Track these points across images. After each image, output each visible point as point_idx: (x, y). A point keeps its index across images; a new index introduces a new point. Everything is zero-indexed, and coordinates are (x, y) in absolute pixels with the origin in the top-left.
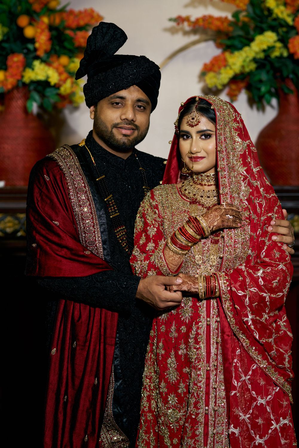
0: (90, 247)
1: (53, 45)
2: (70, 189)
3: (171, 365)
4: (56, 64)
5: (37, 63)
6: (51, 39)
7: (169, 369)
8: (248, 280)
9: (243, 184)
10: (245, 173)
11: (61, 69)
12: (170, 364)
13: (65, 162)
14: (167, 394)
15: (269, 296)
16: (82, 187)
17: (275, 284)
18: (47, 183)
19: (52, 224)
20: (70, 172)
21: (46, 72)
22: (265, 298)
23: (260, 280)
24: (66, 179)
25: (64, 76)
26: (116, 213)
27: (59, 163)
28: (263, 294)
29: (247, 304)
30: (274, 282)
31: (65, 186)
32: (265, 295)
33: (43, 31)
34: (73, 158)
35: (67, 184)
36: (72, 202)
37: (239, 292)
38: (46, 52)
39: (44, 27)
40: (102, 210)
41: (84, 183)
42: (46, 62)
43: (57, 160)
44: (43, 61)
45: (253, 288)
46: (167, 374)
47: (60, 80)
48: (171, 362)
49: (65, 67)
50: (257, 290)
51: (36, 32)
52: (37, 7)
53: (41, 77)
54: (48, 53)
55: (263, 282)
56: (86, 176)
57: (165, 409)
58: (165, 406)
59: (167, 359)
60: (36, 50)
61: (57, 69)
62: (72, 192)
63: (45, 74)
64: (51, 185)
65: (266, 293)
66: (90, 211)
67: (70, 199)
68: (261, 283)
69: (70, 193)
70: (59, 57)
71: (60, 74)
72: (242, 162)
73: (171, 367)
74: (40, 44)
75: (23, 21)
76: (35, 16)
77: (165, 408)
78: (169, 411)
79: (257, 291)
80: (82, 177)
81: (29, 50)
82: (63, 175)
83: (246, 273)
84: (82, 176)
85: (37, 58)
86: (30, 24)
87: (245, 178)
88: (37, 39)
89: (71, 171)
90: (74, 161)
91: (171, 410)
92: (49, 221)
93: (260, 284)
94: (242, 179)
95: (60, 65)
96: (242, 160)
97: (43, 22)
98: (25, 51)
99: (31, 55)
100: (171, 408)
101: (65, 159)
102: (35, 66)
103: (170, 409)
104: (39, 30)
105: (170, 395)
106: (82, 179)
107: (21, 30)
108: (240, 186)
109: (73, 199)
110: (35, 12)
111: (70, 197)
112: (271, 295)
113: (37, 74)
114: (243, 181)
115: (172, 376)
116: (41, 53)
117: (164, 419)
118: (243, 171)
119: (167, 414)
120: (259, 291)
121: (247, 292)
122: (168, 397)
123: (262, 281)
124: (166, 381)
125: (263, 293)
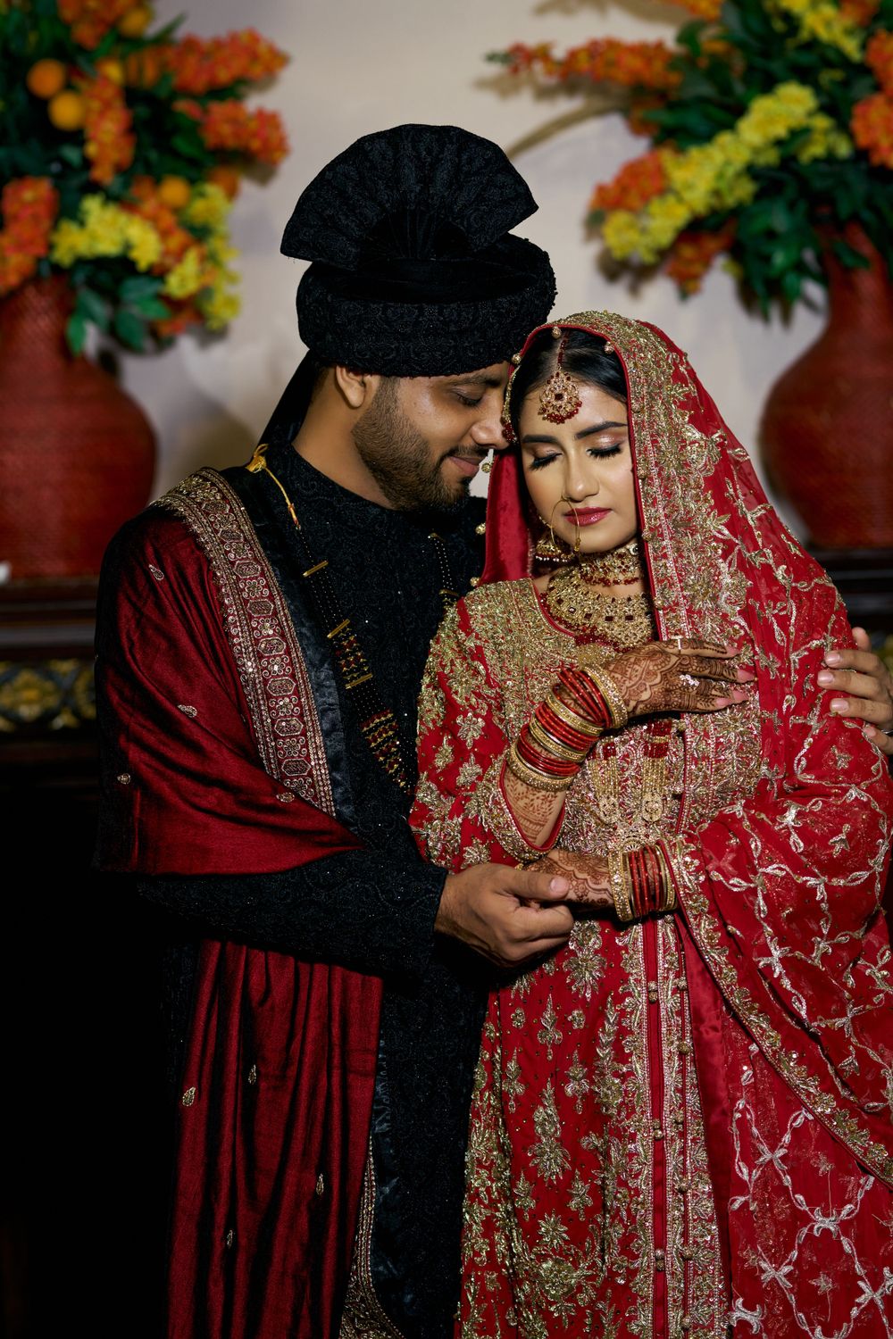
0: (291, 778)
1: (139, 146)
2: (227, 607)
3: (544, 1129)
4: (149, 206)
5: (92, 205)
6: (133, 129)
7: (540, 1141)
8: (756, 844)
9: (723, 566)
10: (726, 532)
11: (168, 219)
12: (542, 1125)
13: (211, 522)
14: (537, 1215)
15: (826, 885)
16: (263, 598)
17: (838, 848)
18: (159, 589)
19: (178, 713)
20: (227, 553)
21: (122, 231)
22: (813, 890)
23: (792, 840)
24: (216, 575)
25: (177, 240)
26: (364, 673)
27: (191, 526)
28: (807, 881)
29: (762, 915)
30: (835, 842)
31: (213, 599)
32: (812, 881)
33: (107, 105)
34: (231, 510)
35: (219, 589)
36: (235, 645)
37: (731, 882)
38: (120, 170)
39: (109, 93)
40: (326, 666)
41: (267, 586)
42: (120, 200)
43: (185, 517)
44: (111, 198)
45: (775, 866)
46: (535, 1156)
47: (166, 253)
48: (545, 1120)
49: (177, 210)
50: (788, 870)
51: (88, 111)
52: (85, 33)
53: (107, 246)
54: (126, 173)
55: (802, 844)
56: (273, 563)
57: (531, 1259)
58: (531, 1251)
59: (533, 1111)
60: (88, 164)
61: (153, 220)
62: (233, 615)
63: (117, 238)
64: (170, 597)
65: (815, 876)
66: (288, 669)
67: (228, 635)
68: (796, 848)
69: (228, 616)
70: (157, 182)
71: (164, 234)
72: (712, 502)
73: (544, 1133)
74: (101, 145)
75: (46, 77)
76: (81, 61)
77: (533, 1256)
78: (544, 1266)
79: (788, 873)
80: (262, 569)
81: (66, 165)
82: (204, 563)
83: (746, 823)
84: (261, 564)
85: (93, 188)
86: (68, 87)
87: (729, 548)
88: (90, 131)
89: (230, 552)
90: (236, 520)
91: (551, 1262)
92: (168, 705)
93: (794, 848)
94: (720, 552)
95: (162, 206)
96: (713, 497)
97: (106, 79)
98: (55, 167)
99: (75, 182)
100: (551, 1256)
101: (208, 514)
102: (86, 213)
103: (545, 1261)
104: (96, 105)
105: (544, 1219)
106: (263, 574)
107: (41, 105)
108: (715, 575)
109: (238, 636)
110: (81, 49)
111: (229, 629)
112: (830, 881)
113: (94, 237)
114: (724, 556)
115: (548, 1160)
116: (103, 173)
117: (532, 1290)
118: (720, 527)
119: (538, 1275)
120: (795, 872)
121: (758, 880)
122: (539, 1224)
123: (799, 841)
124: (532, 1176)
125: (805, 878)
